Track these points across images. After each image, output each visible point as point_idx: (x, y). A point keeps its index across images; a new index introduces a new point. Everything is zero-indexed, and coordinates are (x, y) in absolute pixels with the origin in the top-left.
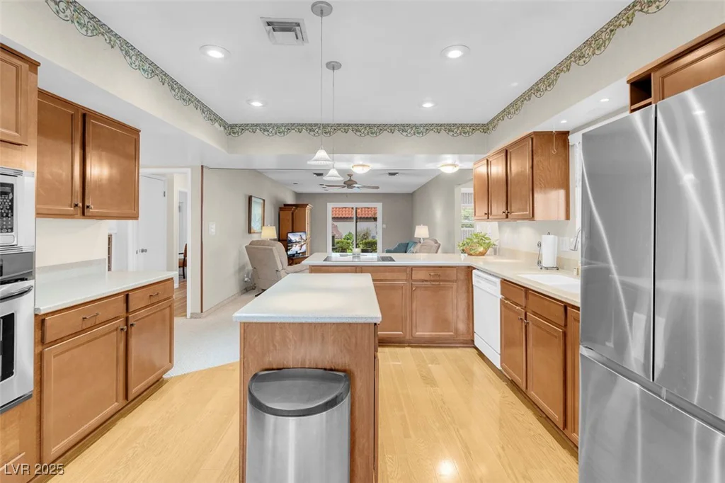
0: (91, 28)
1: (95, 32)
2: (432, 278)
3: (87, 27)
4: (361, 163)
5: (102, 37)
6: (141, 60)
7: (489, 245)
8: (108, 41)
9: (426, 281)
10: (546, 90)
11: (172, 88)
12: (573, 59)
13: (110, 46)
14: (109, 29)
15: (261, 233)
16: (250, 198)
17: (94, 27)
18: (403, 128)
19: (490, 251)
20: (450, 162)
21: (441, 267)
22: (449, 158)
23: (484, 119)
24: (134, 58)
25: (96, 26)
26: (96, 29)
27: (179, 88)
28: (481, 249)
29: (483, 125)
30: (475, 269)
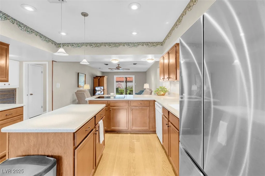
0: (4, 18)
1: (5, 19)
2: (139, 105)
3: (2, 17)
4: (115, 59)
5: (9, 20)
6: (26, 28)
7: (166, 92)
8: (11, 22)
9: (137, 106)
10: (179, 24)
11: (41, 37)
12: (187, 9)
13: (12, 23)
14: (12, 17)
15: (84, 87)
16: (78, 73)
17: (5, 17)
18: (128, 44)
19: (167, 94)
20: (151, 58)
21: (143, 101)
22: (150, 56)
23: (161, 40)
24: (23, 27)
25: (6, 17)
26: (6, 18)
27: (44, 37)
28: (162, 93)
29: (161, 42)
30: (156, 101)
